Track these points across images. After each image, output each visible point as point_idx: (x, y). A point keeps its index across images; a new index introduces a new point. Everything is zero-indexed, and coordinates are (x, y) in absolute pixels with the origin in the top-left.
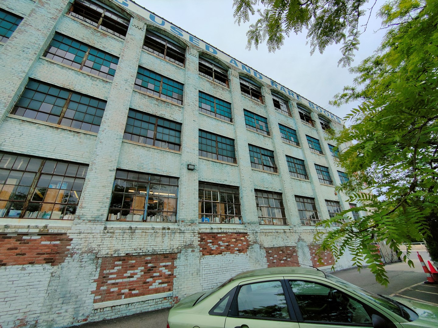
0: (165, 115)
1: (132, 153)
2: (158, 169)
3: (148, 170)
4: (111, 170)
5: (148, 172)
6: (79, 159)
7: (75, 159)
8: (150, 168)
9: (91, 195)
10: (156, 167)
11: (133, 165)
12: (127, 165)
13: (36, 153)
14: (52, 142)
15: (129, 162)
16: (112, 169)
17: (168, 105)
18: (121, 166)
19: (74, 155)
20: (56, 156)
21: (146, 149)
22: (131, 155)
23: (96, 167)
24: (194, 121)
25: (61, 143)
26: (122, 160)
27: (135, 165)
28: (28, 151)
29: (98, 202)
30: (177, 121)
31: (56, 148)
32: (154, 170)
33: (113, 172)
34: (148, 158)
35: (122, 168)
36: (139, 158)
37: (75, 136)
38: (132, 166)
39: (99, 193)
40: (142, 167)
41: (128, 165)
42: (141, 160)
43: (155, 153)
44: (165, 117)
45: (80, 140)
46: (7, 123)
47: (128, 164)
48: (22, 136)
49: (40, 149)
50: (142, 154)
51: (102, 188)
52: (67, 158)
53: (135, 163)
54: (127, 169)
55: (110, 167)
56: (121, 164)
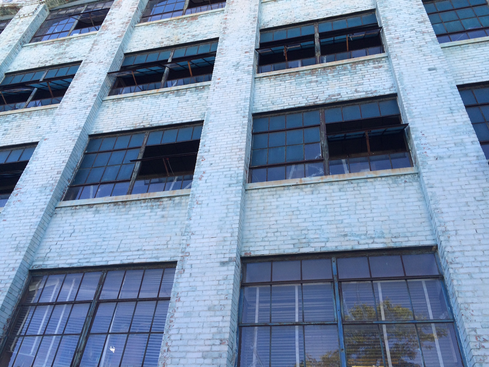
0: (339, 94)
1: (273, 211)
2: (352, 235)
3: (323, 244)
4: (223, 264)
5: (324, 250)
6: (161, 255)
7: (154, 255)
8: (328, 235)
9: (184, 337)
10: (346, 230)
11: (279, 238)
12: (263, 244)
13: (92, 260)
14: (115, 231)
15: (269, 235)
16: (227, 260)
17: (345, 69)
18: (251, 249)
19: (152, 248)
20: (121, 258)
21: (308, 189)
22: (271, 215)
23: (191, 262)
24: (430, 70)
25: (130, 230)
26: (252, 232)
27: (285, 238)
28: (80, 259)
29: (200, 355)
30: (377, 94)
31: (123, 242)
32: (342, 239)
33: (230, 268)
34: (318, 211)
35: (253, 254)
36: (294, 217)
37: (154, 207)
38: (277, 243)
39: (199, 330)
40: (304, 241)
41: (267, 243)
42: (298, 221)
43: (333, 194)
44: (341, 99)
45: (163, 213)
46: (56, 219)
47: (266, 239)
48: (73, 235)
49: (97, 252)
50: (298, 205)
51: (208, 314)
52: (141, 257)
53: (286, 234)
54: (266, 253)
55: (222, 256)
56: (249, 244)
